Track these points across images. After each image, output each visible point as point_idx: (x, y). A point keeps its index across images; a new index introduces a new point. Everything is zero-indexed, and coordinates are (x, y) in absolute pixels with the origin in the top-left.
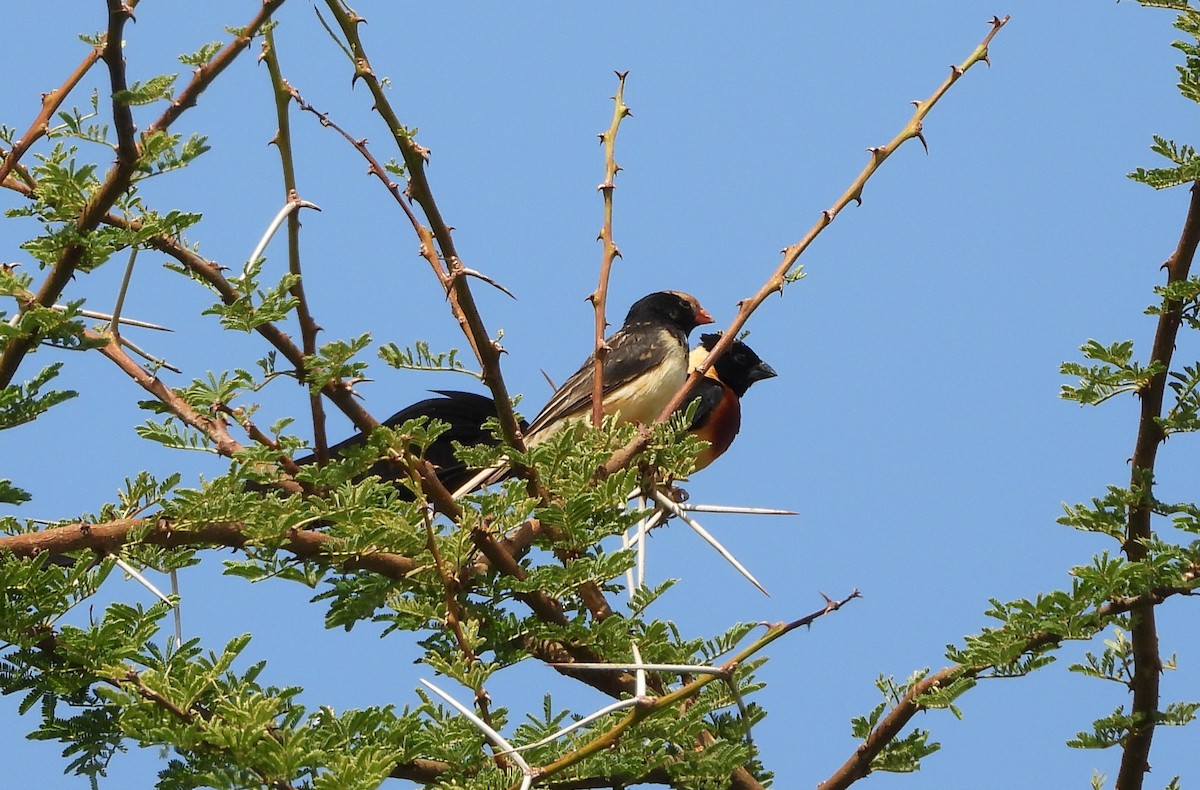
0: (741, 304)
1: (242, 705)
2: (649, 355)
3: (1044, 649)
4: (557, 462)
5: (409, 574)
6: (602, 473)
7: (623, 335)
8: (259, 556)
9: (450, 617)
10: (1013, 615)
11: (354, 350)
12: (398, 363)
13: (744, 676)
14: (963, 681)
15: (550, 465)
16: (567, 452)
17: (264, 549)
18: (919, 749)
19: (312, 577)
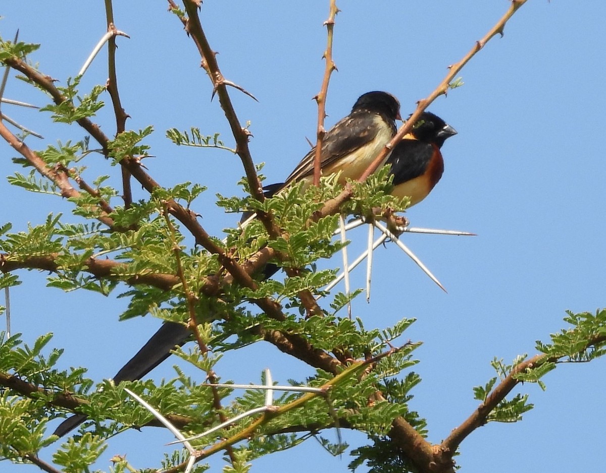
0: (418, 102)
1: (5, 404)
2: (366, 133)
3: (601, 345)
4: (286, 209)
5: (175, 287)
6: (317, 215)
7: (349, 120)
8: (67, 277)
9: (191, 321)
10: (581, 321)
11: (141, 137)
12: (179, 141)
13: (405, 355)
14: (549, 364)
15: (281, 210)
16: (294, 201)
17: (70, 272)
18: (520, 407)
19: (106, 289)
